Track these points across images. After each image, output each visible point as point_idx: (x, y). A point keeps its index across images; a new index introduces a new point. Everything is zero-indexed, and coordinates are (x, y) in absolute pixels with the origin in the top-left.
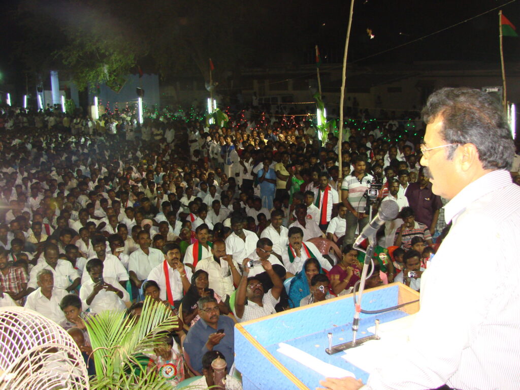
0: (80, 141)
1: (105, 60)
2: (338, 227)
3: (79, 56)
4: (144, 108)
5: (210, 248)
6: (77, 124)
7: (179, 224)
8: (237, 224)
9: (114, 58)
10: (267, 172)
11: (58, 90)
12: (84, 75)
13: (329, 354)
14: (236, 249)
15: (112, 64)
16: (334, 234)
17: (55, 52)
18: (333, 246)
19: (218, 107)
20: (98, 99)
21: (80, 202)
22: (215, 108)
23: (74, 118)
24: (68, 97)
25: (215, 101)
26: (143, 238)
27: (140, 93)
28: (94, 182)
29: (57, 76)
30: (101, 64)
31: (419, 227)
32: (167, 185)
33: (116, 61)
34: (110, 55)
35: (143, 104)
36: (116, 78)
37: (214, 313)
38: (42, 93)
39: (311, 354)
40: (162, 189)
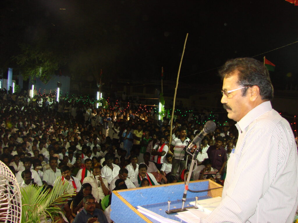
0: (21, 109)
1: (41, 65)
2: (167, 168)
3: (26, 60)
4: (60, 93)
5: (92, 172)
6: (20, 99)
7: (74, 159)
8: (109, 160)
9: (46, 64)
10: (129, 134)
11: (12, 79)
12: (28, 71)
13: (167, 213)
14: (107, 174)
15: (45, 67)
16: (165, 172)
17: (13, 57)
18: (164, 178)
19: (102, 97)
20: (34, 86)
21: (18, 141)
22: (101, 97)
23: (19, 96)
24: (17, 84)
25: (101, 94)
26: (53, 162)
27: (59, 85)
28: (26, 132)
29: (12, 71)
30: (39, 67)
31: (213, 171)
32: (69, 137)
33: (47, 66)
34: (45, 62)
35: (60, 91)
36: (46, 75)
37: (92, 206)
38: (2, 80)
39: (157, 213)
40: (66, 139)
